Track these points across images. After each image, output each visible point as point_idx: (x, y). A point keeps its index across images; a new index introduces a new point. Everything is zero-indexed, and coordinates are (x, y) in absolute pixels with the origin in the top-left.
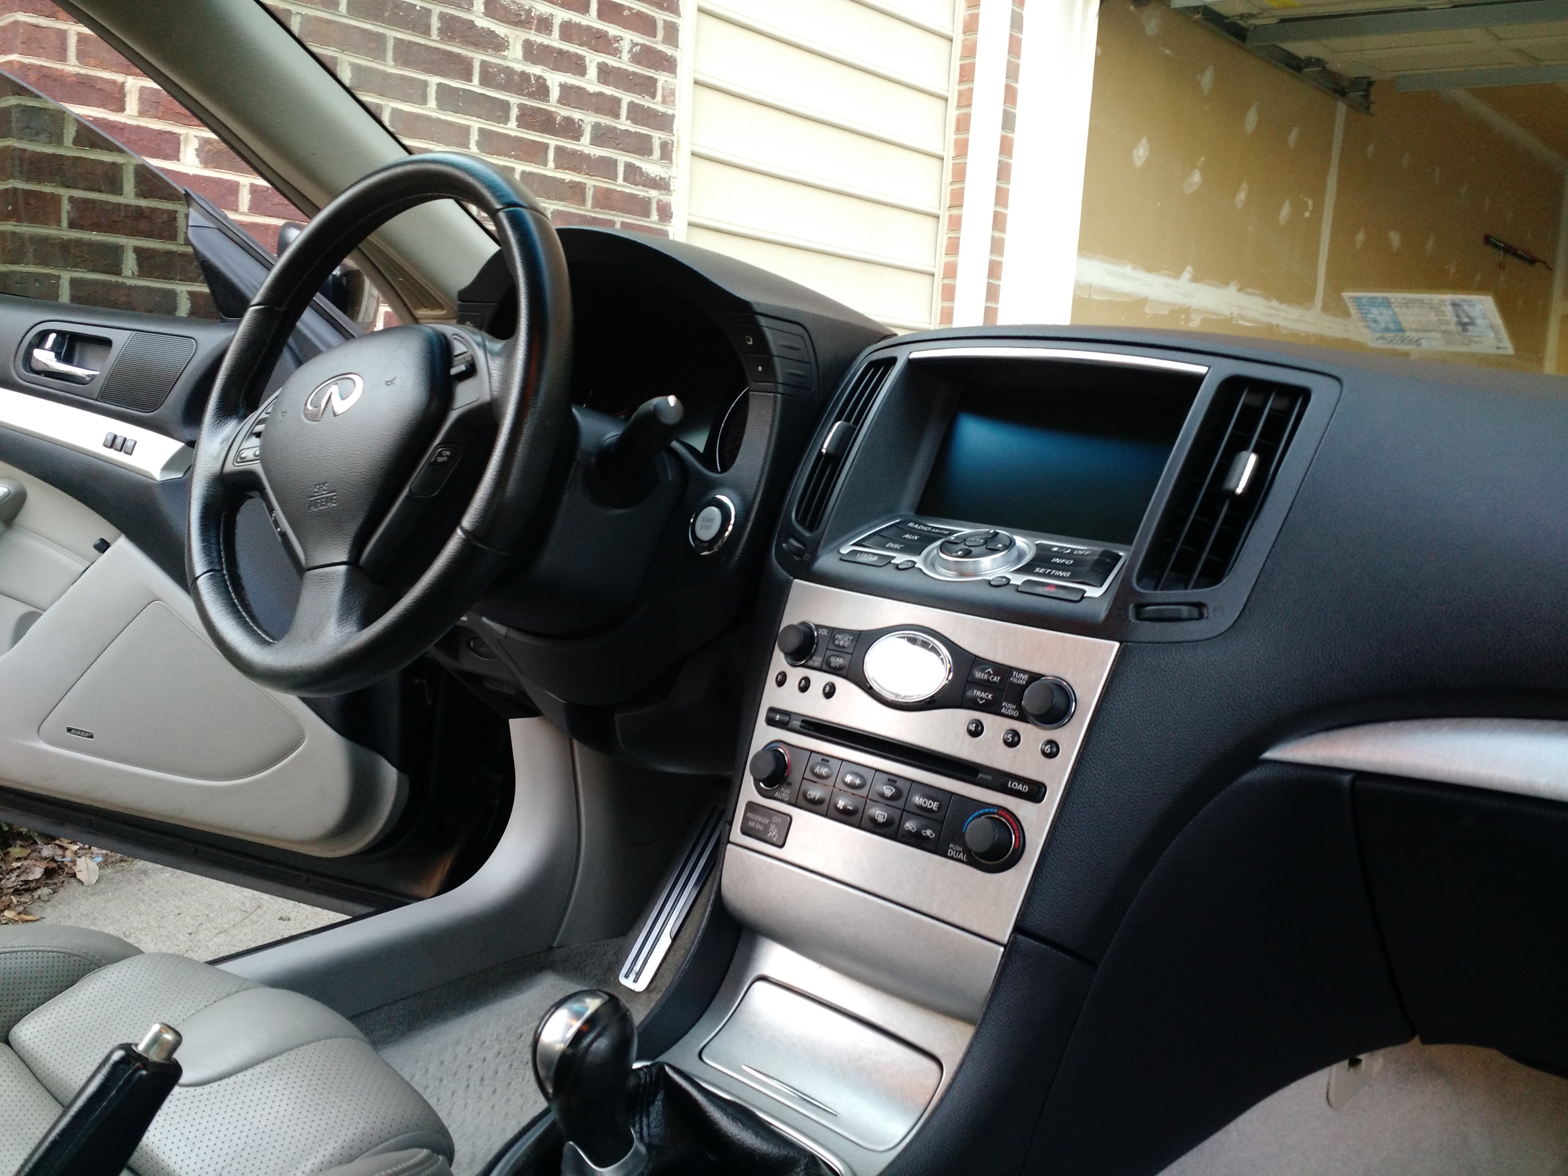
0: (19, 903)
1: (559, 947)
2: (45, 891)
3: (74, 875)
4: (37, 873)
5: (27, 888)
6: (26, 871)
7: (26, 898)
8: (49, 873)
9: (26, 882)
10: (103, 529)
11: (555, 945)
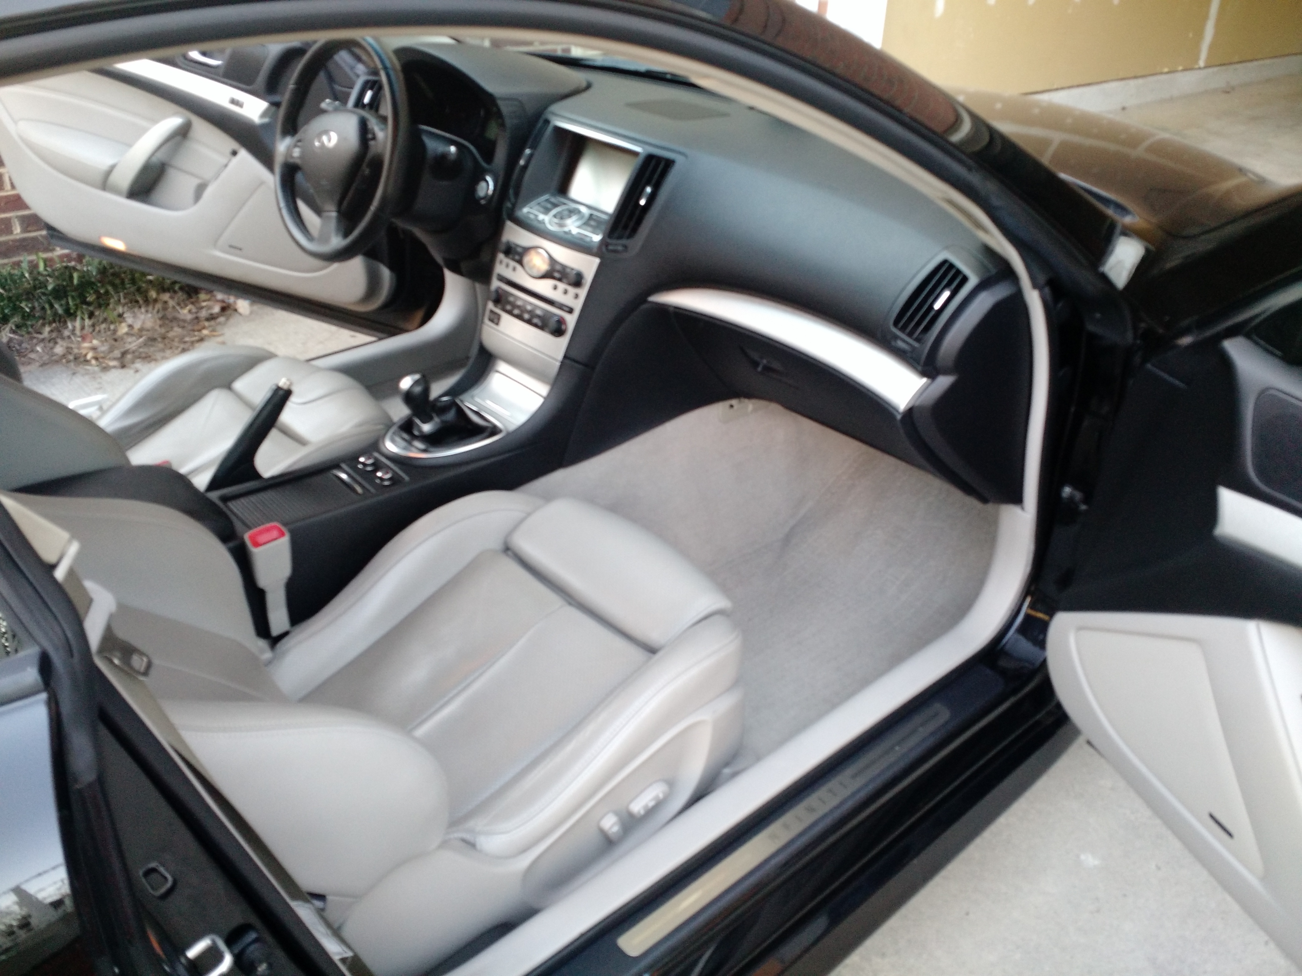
0: (210, 326)
2: (222, 319)
3: (236, 310)
4: (216, 309)
5: (212, 318)
6: (209, 308)
7: (212, 323)
8: (223, 309)
9: (211, 314)
10: (233, 145)
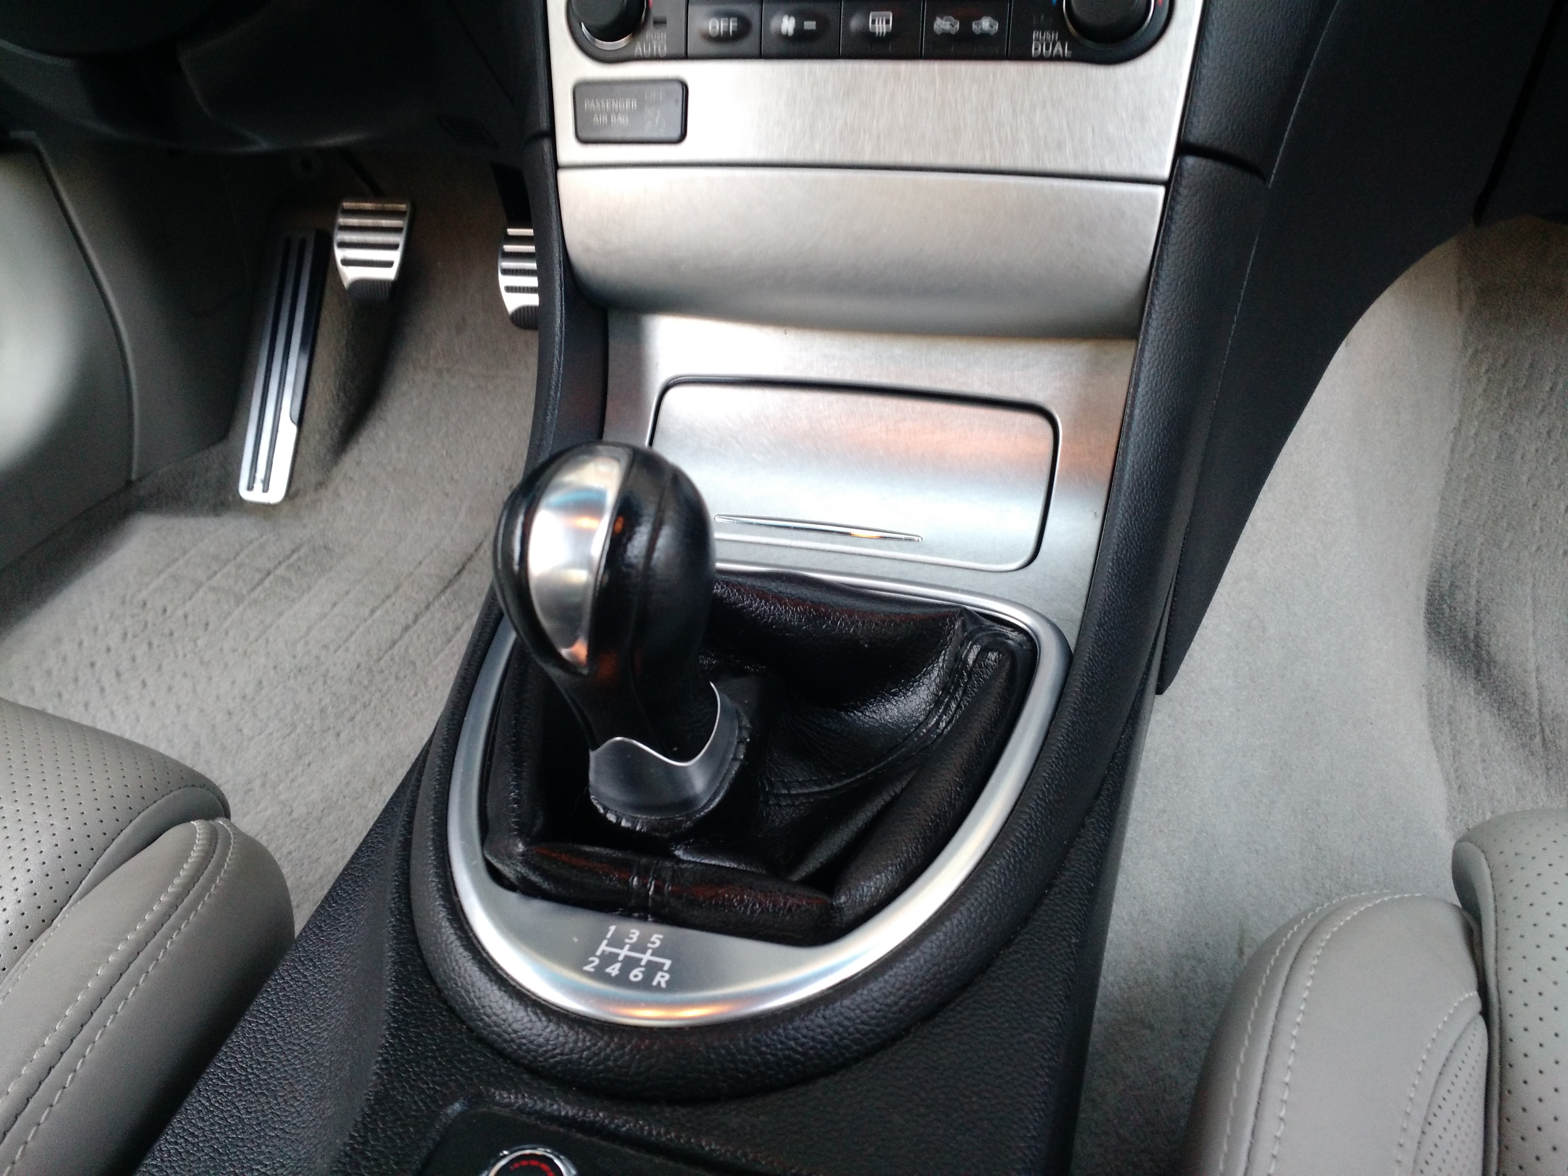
1: (140, 479)
11: (134, 477)
